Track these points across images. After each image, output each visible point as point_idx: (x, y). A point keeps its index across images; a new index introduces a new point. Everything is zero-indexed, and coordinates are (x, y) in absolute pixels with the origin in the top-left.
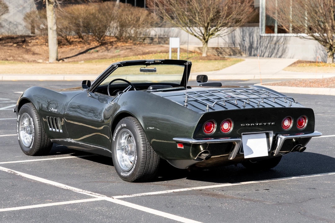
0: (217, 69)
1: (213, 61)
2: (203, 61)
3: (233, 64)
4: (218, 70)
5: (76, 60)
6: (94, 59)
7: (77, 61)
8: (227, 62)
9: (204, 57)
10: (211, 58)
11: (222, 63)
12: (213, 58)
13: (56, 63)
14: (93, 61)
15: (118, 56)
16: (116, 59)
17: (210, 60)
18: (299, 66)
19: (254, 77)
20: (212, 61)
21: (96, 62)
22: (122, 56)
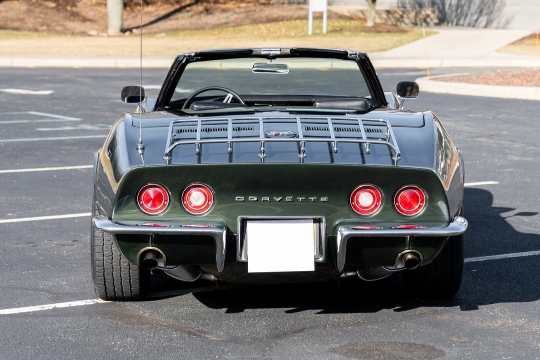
0: (385, 47)
1: (384, 34)
2: (367, 34)
3: (414, 40)
4: (385, 50)
5: (153, 30)
6: (184, 29)
7: (155, 33)
8: (404, 37)
9: (369, 27)
10: (381, 29)
11: (396, 37)
12: (385, 30)
13: (120, 36)
14: (182, 33)
15: (225, 25)
16: (220, 30)
17: (380, 32)
18: (527, 45)
19: (442, 63)
20: (381, 34)
21: (185, 35)
22: (233, 24)
